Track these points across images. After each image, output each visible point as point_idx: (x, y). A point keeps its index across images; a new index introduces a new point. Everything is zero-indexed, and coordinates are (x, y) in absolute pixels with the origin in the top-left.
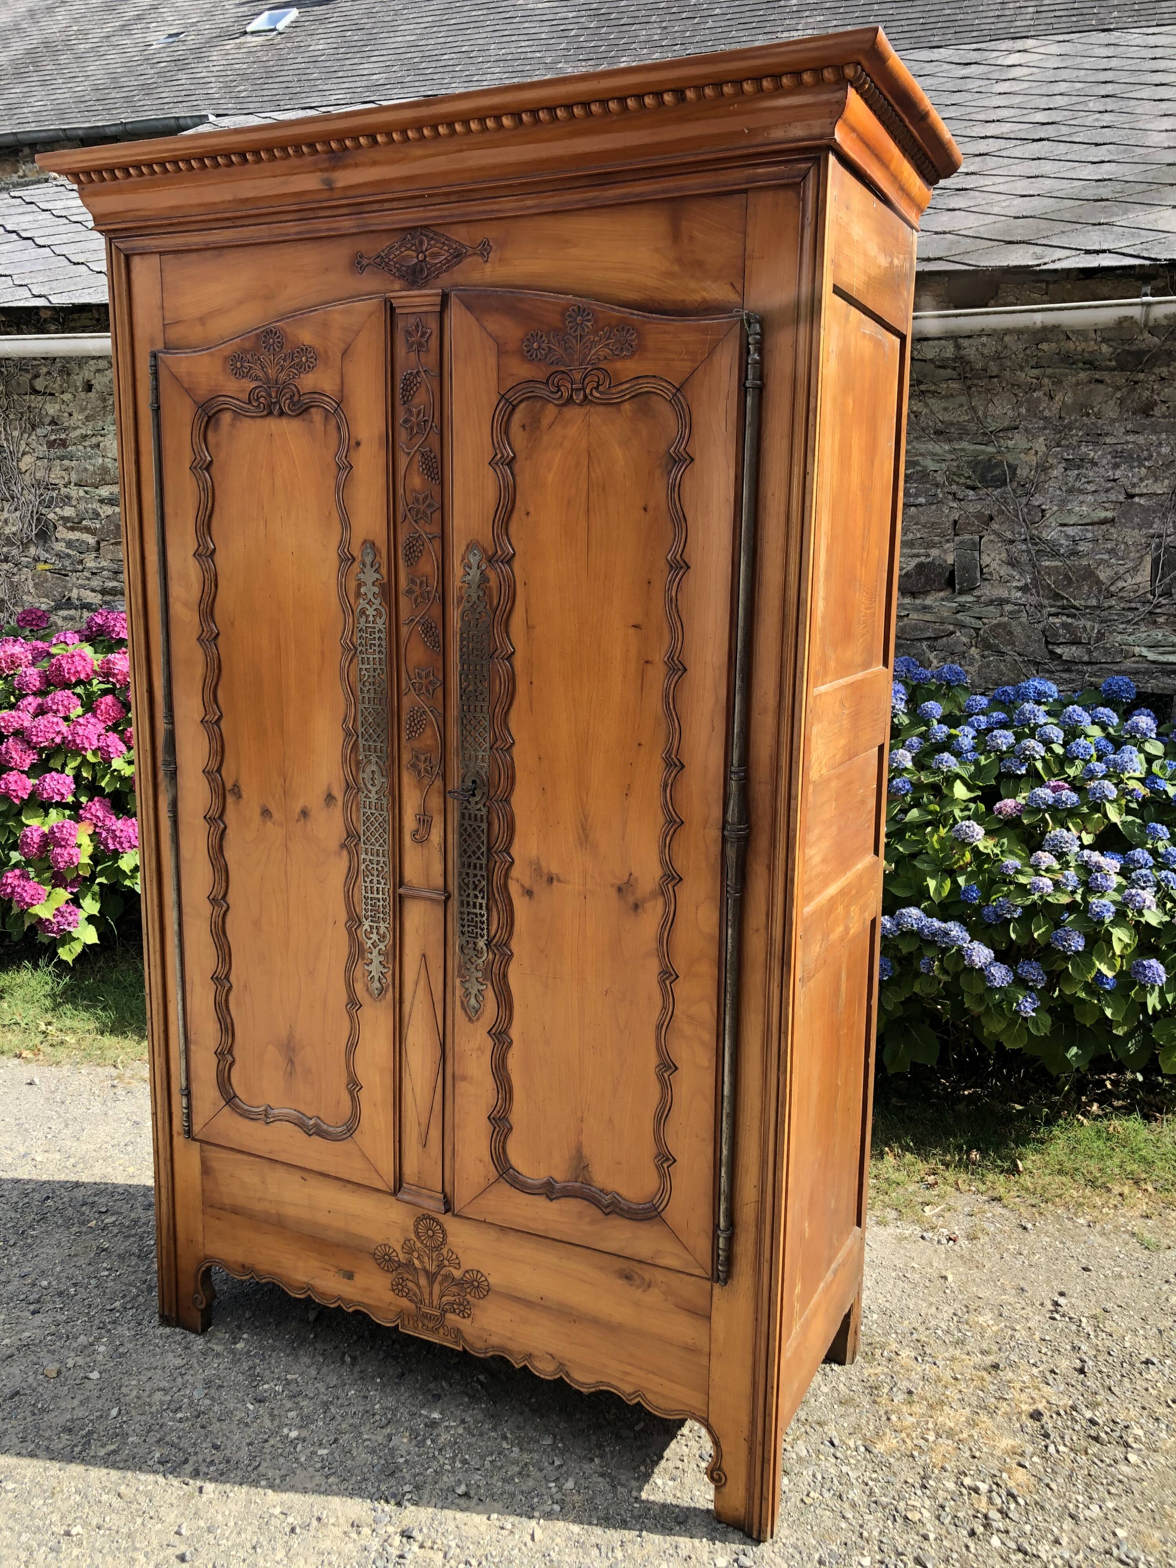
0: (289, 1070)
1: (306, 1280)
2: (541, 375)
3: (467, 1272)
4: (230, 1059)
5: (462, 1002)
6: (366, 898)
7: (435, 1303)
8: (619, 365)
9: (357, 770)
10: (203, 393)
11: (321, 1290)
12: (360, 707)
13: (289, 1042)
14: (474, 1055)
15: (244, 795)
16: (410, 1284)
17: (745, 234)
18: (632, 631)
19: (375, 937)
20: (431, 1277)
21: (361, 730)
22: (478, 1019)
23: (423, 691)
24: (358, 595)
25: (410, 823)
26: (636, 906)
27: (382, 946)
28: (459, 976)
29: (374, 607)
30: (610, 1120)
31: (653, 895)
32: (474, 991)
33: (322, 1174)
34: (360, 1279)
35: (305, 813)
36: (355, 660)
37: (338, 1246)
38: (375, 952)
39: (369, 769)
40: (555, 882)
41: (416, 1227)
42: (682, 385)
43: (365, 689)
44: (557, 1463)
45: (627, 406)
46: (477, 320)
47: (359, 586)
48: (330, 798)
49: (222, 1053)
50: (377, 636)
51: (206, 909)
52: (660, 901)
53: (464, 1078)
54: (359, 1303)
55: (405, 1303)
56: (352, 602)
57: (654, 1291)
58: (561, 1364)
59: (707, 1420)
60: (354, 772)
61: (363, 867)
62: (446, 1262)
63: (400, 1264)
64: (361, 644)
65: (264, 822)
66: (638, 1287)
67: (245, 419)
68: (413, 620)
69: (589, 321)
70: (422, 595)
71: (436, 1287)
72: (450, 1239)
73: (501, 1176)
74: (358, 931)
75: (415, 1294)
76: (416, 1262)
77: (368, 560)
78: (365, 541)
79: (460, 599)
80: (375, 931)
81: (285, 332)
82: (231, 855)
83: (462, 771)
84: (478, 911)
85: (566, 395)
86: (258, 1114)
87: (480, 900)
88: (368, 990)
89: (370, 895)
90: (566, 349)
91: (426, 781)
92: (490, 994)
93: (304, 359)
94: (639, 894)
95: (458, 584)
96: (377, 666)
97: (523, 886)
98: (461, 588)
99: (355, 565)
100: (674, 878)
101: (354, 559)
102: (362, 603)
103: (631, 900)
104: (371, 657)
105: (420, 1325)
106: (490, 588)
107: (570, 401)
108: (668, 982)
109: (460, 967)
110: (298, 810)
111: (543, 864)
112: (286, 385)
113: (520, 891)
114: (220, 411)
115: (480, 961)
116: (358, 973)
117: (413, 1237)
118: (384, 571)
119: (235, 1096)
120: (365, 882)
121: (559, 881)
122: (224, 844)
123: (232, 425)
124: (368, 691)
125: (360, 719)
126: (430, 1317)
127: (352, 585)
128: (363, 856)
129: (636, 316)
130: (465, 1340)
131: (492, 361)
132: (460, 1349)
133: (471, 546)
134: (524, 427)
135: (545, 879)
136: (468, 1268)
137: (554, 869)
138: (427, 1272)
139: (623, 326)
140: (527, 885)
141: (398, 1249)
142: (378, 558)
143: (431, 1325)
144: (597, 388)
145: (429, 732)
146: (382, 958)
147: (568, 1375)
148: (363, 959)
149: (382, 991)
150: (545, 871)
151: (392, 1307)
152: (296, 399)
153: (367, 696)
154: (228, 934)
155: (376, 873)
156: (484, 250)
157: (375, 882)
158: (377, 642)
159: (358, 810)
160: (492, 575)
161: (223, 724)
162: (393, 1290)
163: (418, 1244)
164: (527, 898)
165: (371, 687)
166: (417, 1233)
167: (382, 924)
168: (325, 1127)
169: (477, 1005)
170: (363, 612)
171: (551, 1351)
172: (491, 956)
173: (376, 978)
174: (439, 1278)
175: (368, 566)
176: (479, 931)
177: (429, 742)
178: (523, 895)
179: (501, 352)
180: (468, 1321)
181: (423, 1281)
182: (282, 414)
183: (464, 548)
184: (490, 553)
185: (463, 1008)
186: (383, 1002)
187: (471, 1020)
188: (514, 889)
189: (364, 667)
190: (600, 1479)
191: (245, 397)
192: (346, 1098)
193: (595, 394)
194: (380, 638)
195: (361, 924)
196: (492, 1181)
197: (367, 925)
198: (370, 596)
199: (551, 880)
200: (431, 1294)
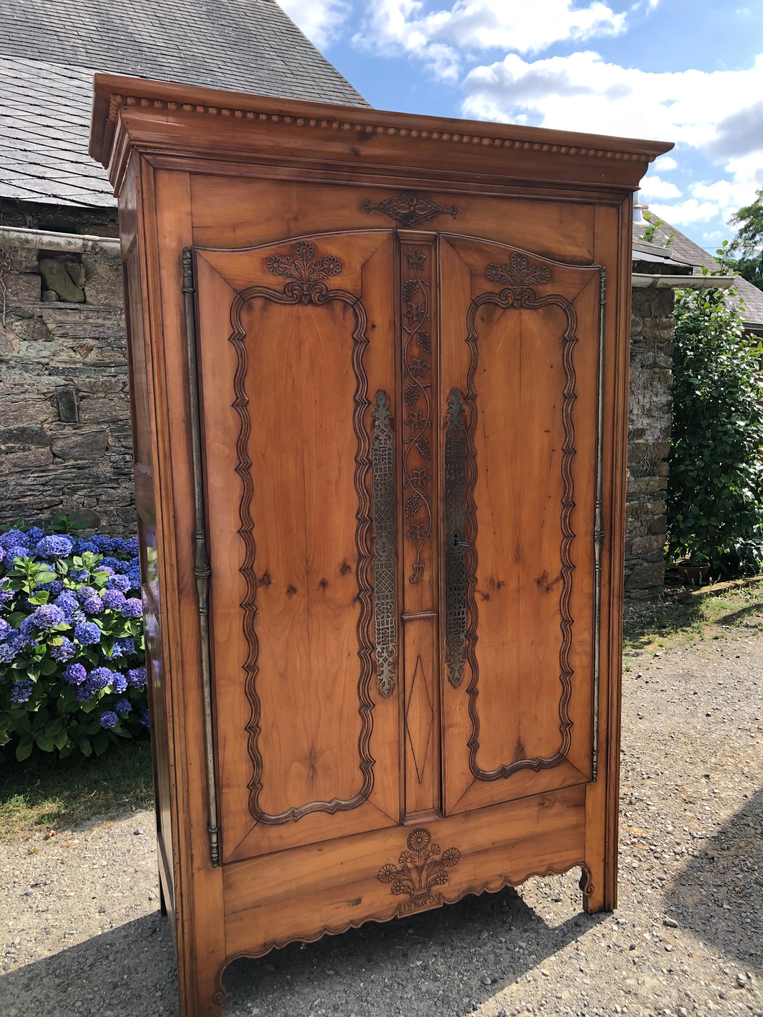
0: (311, 774)
1: (322, 924)
2: (497, 290)
3: (445, 852)
4: (259, 786)
5: (449, 678)
6: (378, 630)
7: (423, 885)
8: (540, 288)
9: (372, 544)
10: (240, 284)
11: (335, 925)
12: (374, 501)
13: (311, 753)
14: (458, 708)
15: (273, 581)
16: (405, 883)
17: (594, 226)
18: (545, 434)
19: (385, 654)
20: (419, 869)
21: (374, 516)
22: (459, 685)
23: (419, 484)
24: (373, 426)
25: (409, 573)
26: (548, 589)
27: (390, 659)
28: (446, 662)
29: (385, 434)
30: (536, 717)
31: (557, 580)
32: (457, 668)
33: (343, 837)
34: (366, 900)
35: (324, 584)
36: (371, 470)
37: (349, 884)
38: (385, 665)
39: (380, 543)
40: (502, 587)
41: (409, 841)
42: (572, 300)
43: (378, 489)
44: (504, 940)
45: (541, 311)
46: (457, 253)
47: (374, 421)
48: (345, 568)
49: (254, 784)
50: (387, 452)
51: (241, 676)
52: (561, 582)
53: (451, 726)
54: (366, 917)
55: (402, 897)
56: (369, 432)
57: (557, 804)
58: (505, 877)
59: (584, 862)
60: (369, 546)
61: (376, 609)
62: (431, 854)
63: (398, 872)
64: (376, 459)
65: (290, 597)
66: (547, 807)
67: (275, 305)
68: (412, 440)
69: (524, 261)
70: (419, 423)
71: (424, 874)
72: (433, 837)
73: (476, 777)
74: (372, 655)
75: (409, 887)
76: (409, 865)
77: (381, 403)
78: (379, 391)
79: (445, 424)
80: (385, 651)
81: (316, 246)
82: (260, 630)
83: (446, 531)
84: (461, 616)
85: (510, 302)
86: (286, 817)
87: (462, 609)
88: (379, 693)
89: (381, 627)
90: (511, 277)
91: (420, 542)
92: (467, 667)
93: (332, 266)
94: (550, 581)
95: (444, 414)
96: (387, 472)
97: (483, 594)
98: (446, 417)
99: (371, 406)
100: (570, 567)
101: (370, 403)
102: (377, 432)
103: (545, 585)
104: (383, 467)
105: (413, 905)
106: (465, 416)
107: (512, 306)
108: (568, 626)
109: (447, 655)
110: (319, 581)
111: (495, 578)
112: (316, 282)
113: (481, 597)
114: (253, 298)
115: (461, 648)
116: (372, 683)
117: (407, 849)
118: (392, 410)
119: (263, 813)
120: (378, 619)
121: (504, 585)
122: (254, 622)
123: (264, 309)
124: (381, 489)
125: (374, 509)
126: (418, 897)
127: (369, 420)
128: (376, 602)
129: (549, 262)
130: (444, 898)
131: (467, 279)
132: (442, 906)
133: (454, 391)
134: (483, 319)
135: (496, 586)
136: (445, 850)
137: (501, 579)
138: (417, 867)
139: (542, 267)
140: (485, 593)
141: (396, 863)
142: (388, 401)
143: (420, 902)
144: (528, 300)
145: (422, 510)
146: (390, 668)
147: (510, 882)
148: (376, 672)
149: (390, 690)
150: (496, 581)
151: (392, 906)
152: (324, 293)
153: (379, 493)
154: (257, 691)
155: (385, 611)
156: (454, 211)
157: (385, 617)
158: (387, 457)
159: (372, 570)
160: (466, 408)
161: (254, 532)
162: (393, 893)
163: (411, 852)
164: (486, 601)
165: (383, 487)
166: (410, 846)
167: (390, 645)
168: (343, 803)
169: (459, 677)
170: (377, 438)
171: (499, 873)
172: (467, 642)
173: (386, 683)
174: (426, 867)
175: (381, 407)
176: (461, 629)
177: (422, 516)
178: (483, 600)
179: (473, 275)
180: (447, 884)
181: (414, 875)
182: (311, 302)
183: (448, 392)
184: (465, 395)
185: (450, 681)
186: (391, 698)
187: (455, 687)
188: (478, 597)
189: (377, 474)
190: (528, 934)
191: (281, 288)
192: (359, 775)
193: (527, 302)
194: (389, 454)
195: (374, 648)
196: (470, 783)
197: (379, 649)
198: (382, 427)
199: (499, 586)
200: (420, 881)
